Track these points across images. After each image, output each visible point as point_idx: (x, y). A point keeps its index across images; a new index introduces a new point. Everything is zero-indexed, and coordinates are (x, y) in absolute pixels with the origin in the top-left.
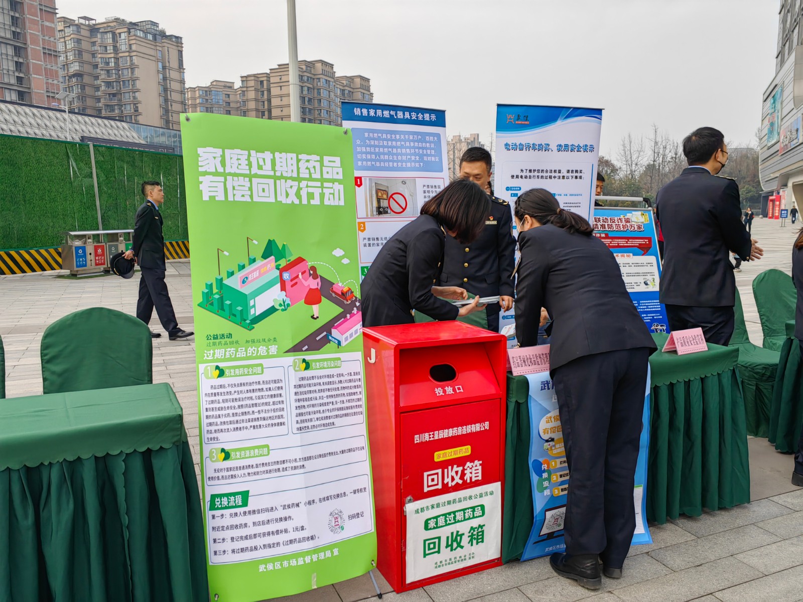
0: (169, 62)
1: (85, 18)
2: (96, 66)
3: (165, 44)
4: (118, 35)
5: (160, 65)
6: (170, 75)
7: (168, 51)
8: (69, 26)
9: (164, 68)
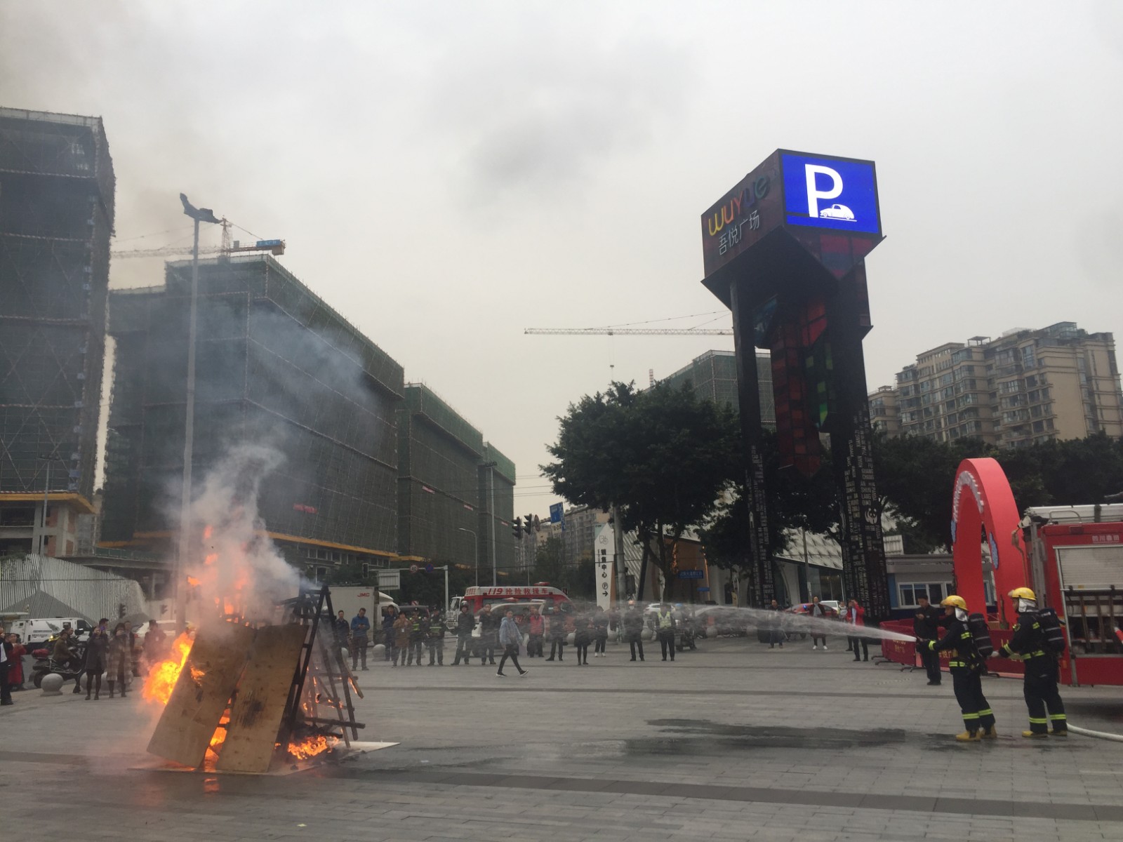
0: (1095, 370)
1: (977, 339)
2: (993, 395)
3: (1089, 348)
4: (1021, 351)
5: (1083, 378)
6: (1098, 388)
7: (1093, 356)
8: (958, 353)
9: (1089, 379)
